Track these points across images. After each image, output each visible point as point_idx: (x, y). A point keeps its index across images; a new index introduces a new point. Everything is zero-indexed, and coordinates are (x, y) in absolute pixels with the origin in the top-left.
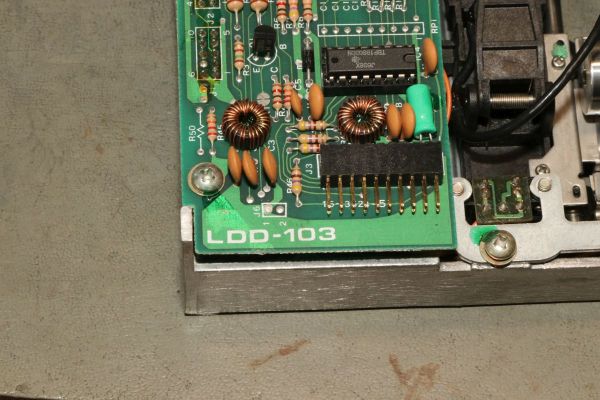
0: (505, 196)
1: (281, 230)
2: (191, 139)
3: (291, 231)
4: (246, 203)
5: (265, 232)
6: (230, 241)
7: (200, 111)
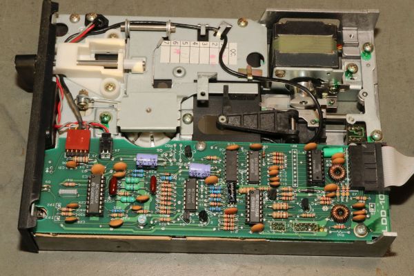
0: (355, 133)
1: (380, 206)
2: (343, 235)
3: (381, 202)
4: (370, 218)
5: (382, 211)
6: (386, 224)
7: (330, 232)
